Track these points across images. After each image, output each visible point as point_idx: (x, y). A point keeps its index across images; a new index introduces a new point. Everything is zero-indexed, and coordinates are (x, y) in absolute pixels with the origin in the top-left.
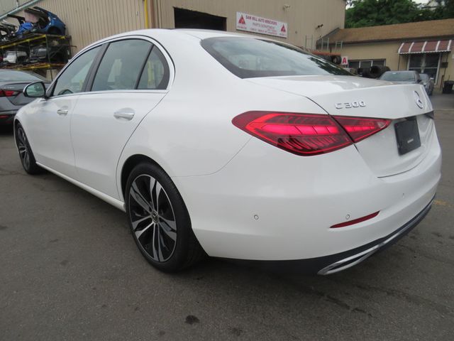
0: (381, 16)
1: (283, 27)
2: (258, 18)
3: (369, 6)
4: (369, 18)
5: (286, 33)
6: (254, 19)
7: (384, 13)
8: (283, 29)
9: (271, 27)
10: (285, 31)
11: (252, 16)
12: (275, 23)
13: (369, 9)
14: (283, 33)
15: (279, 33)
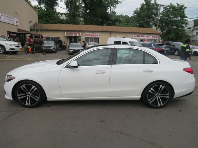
0: (48, 19)
1: (17, 21)
2: (6, 16)
3: (42, 15)
4: (43, 19)
5: (18, 24)
6: (4, 16)
7: (48, 18)
8: (17, 22)
9: (12, 21)
10: (18, 23)
11: (4, 15)
12: (14, 19)
13: (42, 16)
14: (17, 23)
15: (15, 24)
